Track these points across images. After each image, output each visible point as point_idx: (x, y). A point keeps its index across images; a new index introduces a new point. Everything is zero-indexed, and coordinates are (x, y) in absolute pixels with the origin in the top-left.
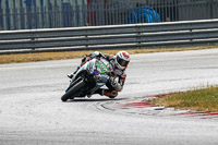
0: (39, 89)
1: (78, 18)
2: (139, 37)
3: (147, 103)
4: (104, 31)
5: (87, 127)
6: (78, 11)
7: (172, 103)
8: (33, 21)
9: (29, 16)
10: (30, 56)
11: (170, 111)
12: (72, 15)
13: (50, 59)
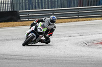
1: (74, 3)
4: (87, 9)
8: (53, 5)
13: (61, 22)
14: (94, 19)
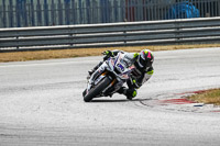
0: (77, 85)
1: (116, 13)
2: (179, 33)
3: (186, 100)
4: (143, 27)
5: (125, 123)
6: (116, 7)
7: (212, 100)
8: (71, 17)
9: (67, 12)
10: (68, 52)
11: (210, 107)
12: (110, 11)
13: (89, 55)
14: (159, 47)
